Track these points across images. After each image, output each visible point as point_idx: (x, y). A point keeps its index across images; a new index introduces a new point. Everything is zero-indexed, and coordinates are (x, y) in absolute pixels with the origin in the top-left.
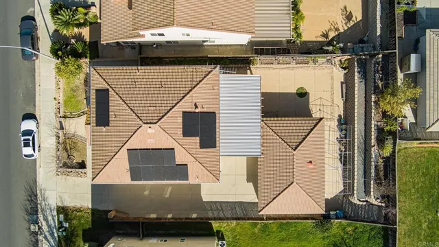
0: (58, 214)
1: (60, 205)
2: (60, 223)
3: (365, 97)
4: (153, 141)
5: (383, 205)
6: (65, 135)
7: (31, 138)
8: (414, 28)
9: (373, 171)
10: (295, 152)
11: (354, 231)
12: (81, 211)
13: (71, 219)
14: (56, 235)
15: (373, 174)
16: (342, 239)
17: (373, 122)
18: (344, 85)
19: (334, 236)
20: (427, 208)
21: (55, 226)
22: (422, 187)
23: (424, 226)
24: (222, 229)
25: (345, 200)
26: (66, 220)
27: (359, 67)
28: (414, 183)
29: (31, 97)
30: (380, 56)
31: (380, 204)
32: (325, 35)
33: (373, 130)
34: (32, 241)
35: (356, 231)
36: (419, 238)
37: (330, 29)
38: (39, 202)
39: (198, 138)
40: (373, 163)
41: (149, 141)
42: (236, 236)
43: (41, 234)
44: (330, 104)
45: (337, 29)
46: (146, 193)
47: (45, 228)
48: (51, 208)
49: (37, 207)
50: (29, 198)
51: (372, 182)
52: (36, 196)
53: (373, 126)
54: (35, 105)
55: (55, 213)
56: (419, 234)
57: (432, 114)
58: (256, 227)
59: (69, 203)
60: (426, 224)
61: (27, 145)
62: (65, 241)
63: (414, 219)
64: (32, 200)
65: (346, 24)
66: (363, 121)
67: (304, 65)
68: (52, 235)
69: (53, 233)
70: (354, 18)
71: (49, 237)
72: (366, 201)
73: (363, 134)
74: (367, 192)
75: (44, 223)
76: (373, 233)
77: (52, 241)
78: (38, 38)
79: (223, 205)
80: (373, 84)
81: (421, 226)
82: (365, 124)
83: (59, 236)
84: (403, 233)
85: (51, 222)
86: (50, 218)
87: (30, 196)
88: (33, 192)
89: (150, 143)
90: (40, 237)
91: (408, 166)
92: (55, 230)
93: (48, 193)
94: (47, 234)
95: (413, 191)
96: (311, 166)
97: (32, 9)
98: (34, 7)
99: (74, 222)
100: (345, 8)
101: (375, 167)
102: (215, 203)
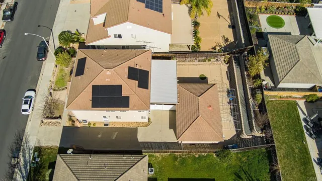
0: (34, 152)
1: (37, 145)
2: (34, 158)
3: (241, 75)
4: (109, 80)
5: (264, 135)
6: (52, 100)
7: (30, 99)
8: (263, 41)
9: (252, 113)
10: (199, 98)
11: (247, 160)
12: (52, 149)
13: (42, 155)
14: (28, 168)
15: (253, 116)
16: (241, 167)
17: (247, 86)
18: (228, 72)
19: (234, 166)
20: (295, 139)
21: (30, 161)
22: (288, 125)
23: (296, 151)
24: (152, 162)
25: (238, 140)
26: (39, 156)
27: (235, 60)
28: (282, 122)
29: (35, 80)
30: (246, 53)
31: (261, 135)
32: (214, 48)
33: (248, 90)
34: (9, 172)
35: (249, 158)
36: (294, 160)
37: (217, 46)
38: (23, 144)
39: (137, 82)
40: (252, 109)
41: (107, 80)
42: (162, 167)
43: (18, 167)
44: (221, 83)
45: (220, 46)
46: (100, 136)
47: (22, 162)
48: (29, 148)
49: (20, 148)
50: (16, 142)
51: (253, 121)
52: (22, 140)
53: (248, 88)
54: (36, 85)
55: (32, 151)
56: (294, 157)
57: (281, 73)
58: (176, 160)
59: (44, 144)
60: (298, 150)
61: (26, 103)
62: (34, 172)
63: (288, 146)
64: (18, 143)
65: (225, 43)
66: (242, 88)
67: (203, 63)
68: (25, 167)
69: (27, 166)
70: (229, 41)
71: (23, 169)
72: (253, 136)
73: (243, 95)
74: (251, 129)
75: (22, 159)
76: (260, 157)
77: (24, 172)
78: (48, 51)
79: (153, 144)
80: (244, 66)
81: (294, 151)
82: (244, 89)
83: (30, 169)
84: (282, 156)
85: (27, 158)
86: (27, 155)
87: (17, 140)
88: (20, 137)
89: (107, 82)
90: (16, 170)
91: (276, 112)
92: (28, 164)
93: (30, 138)
94: (22, 167)
95: (283, 127)
96: (210, 108)
97: (48, 38)
98: (50, 37)
99: (44, 157)
100: (224, 36)
101: (254, 112)
102: (147, 143)
